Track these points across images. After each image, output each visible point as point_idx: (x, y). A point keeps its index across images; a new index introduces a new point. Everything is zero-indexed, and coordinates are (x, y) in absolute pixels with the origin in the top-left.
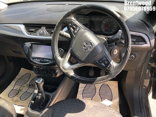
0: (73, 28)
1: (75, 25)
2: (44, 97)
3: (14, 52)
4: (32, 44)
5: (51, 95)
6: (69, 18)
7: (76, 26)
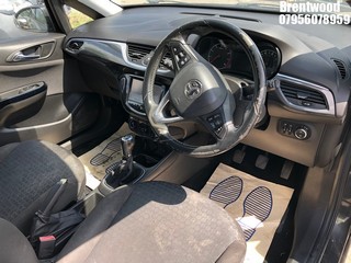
0: (179, 57)
1: (183, 51)
2: (131, 168)
3: (112, 89)
4: (132, 78)
5: (144, 170)
6: (176, 39)
7: (185, 54)
